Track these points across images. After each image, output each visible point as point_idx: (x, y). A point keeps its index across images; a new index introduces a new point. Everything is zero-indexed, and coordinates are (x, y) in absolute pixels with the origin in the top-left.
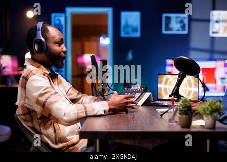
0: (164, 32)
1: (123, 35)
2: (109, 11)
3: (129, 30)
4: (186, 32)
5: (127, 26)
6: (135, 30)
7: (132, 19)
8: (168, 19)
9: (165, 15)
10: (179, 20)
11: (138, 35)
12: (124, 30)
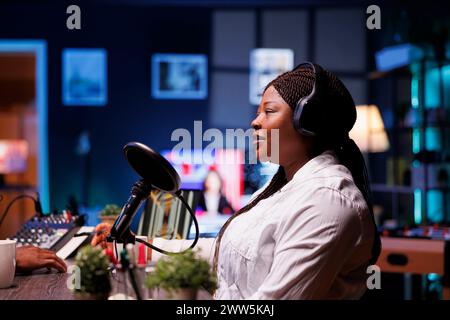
0: (157, 93)
1: (68, 99)
2: (38, 49)
3: (82, 89)
4: (201, 94)
5: (76, 81)
6: (94, 90)
7: (87, 67)
8: (165, 67)
9: (157, 59)
10: (187, 68)
11: (100, 99)
12: (71, 89)
